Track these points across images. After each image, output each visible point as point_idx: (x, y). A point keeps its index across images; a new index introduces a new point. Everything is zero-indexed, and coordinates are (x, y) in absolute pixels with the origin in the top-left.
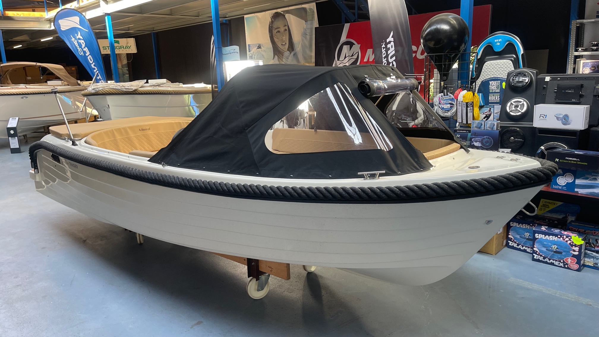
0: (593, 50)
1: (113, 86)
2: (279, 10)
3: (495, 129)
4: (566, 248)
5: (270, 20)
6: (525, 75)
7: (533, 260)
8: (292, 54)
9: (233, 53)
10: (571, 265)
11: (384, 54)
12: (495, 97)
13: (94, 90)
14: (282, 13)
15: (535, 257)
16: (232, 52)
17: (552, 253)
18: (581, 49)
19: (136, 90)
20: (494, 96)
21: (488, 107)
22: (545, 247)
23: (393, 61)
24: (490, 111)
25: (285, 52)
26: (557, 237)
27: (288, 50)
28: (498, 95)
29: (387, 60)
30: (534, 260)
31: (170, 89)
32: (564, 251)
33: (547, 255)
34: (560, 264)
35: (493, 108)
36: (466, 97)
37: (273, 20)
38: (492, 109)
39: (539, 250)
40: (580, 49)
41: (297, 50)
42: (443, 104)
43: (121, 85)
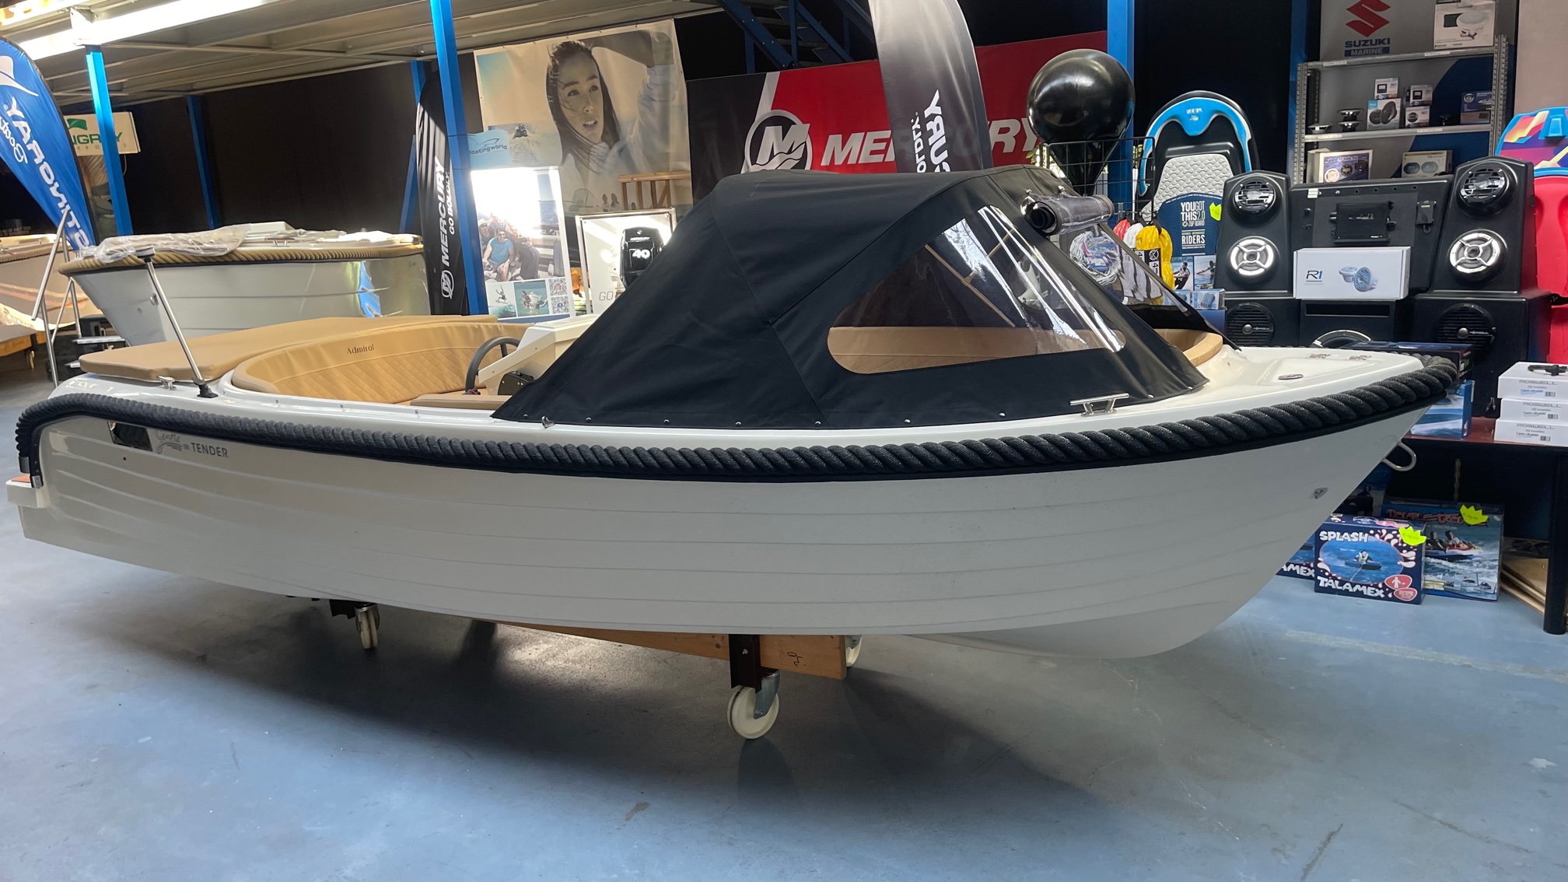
0: (1345, 130)
1: (165, 242)
2: (574, 38)
3: (1217, 308)
4: (1387, 555)
5: (549, 62)
6: (1265, 186)
7: (1316, 591)
8: (615, 149)
9: (493, 148)
10: (1401, 592)
11: (919, 145)
12: (1196, 238)
13: (109, 257)
14: (583, 44)
15: (1321, 584)
16: (492, 146)
17: (1360, 569)
18: (1320, 128)
19: (232, 252)
20: (1192, 235)
21: (1180, 261)
22: (1342, 559)
23: (944, 161)
24: (1185, 269)
25: (595, 146)
26: (1366, 535)
27: (603, 139)
28: (1201, 233)
29: (928, 160)
30: (1319, 589)
31: (314, 246)
32: (1385, 563)
33: (1348, 576)
34: (1375, 592)
35: (1192, 263)
36: (1144, 240)
37: (557, 62)
38: (1190, 264)
39: (1329, 566)
40: (1317, 128)
41: (627, 139)
42: (1093, 257)
43: (190, 240)
